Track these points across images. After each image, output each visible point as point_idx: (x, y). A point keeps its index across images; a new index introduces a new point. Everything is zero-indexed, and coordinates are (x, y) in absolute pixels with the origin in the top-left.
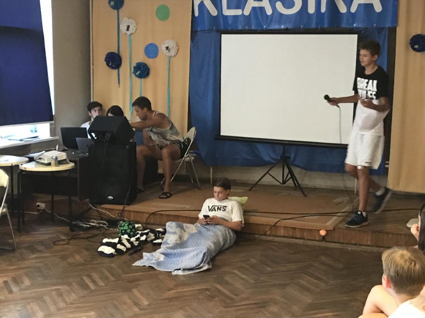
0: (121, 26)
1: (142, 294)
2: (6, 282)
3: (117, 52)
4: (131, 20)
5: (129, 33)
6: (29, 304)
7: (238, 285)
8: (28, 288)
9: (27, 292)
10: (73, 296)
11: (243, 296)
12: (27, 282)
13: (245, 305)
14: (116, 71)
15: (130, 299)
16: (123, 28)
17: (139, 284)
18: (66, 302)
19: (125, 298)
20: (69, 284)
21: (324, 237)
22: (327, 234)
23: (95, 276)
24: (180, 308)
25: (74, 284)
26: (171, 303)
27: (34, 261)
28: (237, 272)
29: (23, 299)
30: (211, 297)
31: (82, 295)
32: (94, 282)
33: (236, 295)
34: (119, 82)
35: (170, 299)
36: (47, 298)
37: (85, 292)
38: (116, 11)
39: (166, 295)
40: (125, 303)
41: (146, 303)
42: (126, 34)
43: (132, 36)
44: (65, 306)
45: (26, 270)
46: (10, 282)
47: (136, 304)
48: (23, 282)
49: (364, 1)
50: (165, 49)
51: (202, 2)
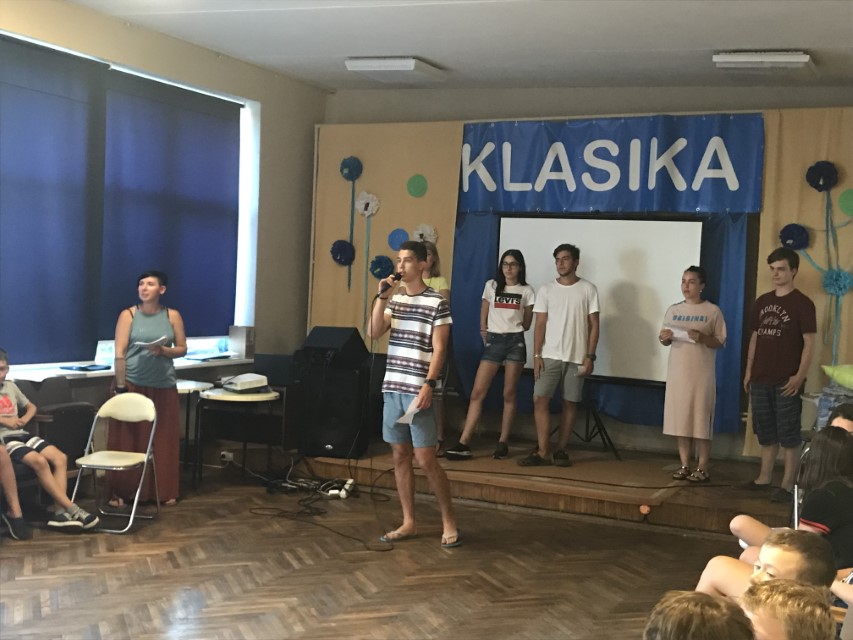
0: (356, 203)
1: (368, 578)
2: (170, 553)
3: (348, 240)
4: (371, 195)
5: (367, 213)
6: (203, 582)
7: (513, 575)
8: (201, 562)
9: (201, 567)
10: (268, 576)
11: (520, 588)
12: (201, 555)
13: (521, 600)
14: (345, 269)
15: (351, 584)
16: (360, 206)
17: (366, 566)
18: (257, 583)
19: (344, 581)
20: (263, 560)
21: (645, 515)
22: (650, 513)
23: (301, 551)
24: (425, 599)
25: (269, 560)
26: (412, 592)
27: (213, 528)
28: (511, 557)
29: (194, 576)
30: (471, 588)
31: (280, 574)
32: (299, 559)
33: (509, 587)
34: (349, 285)
35: (411, 588)
36: (229, 577)
37: (285, 572)
38: (351, 182)
39: (404, 581)
40: (344, 589)
41: (374, 590)
42: (363, 215)
43: (372, 218)
44: (254, 588)
45: (200, 540)
46: (176, 554)
47: (360, 591)
48: (196, 555)
49: (711, 173)
50: (419, 236)
51: (475, 171)
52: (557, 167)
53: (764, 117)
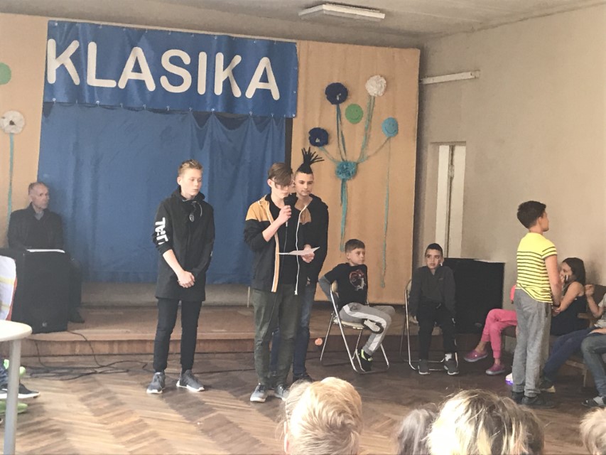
49: (262, 86)
50: (8, 123)
51: (63, 66)
52: (137, 69)
53: (297, 46)
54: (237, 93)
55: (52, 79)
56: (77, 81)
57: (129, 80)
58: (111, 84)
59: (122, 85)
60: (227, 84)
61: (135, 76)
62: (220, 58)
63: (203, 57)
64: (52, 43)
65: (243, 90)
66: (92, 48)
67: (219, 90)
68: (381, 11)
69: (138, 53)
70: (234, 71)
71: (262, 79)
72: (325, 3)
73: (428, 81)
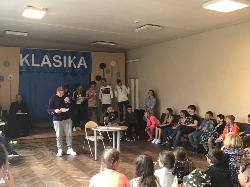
49: (82, 64)
50: (9, 78)
51: (25, 61)
52: (46, 61)
53: (91, 53)
54: (75, 67)
55: (22, 65)
56: (29, 65)
57: (44, 64)
58: (39, 65)
59: (42, 66)
60: (72, 64)
61: (45, 63)
62: (70, 57)
63: (65, 57)
64: (21, 55)
65: (77, 66)
66: (33, 56)
67: (70, 66)
68: (114, 43)
69: (46, 57)
70: (74, 61)
71: (82, 63)
72: (98, 41)
73: (127, 62)
